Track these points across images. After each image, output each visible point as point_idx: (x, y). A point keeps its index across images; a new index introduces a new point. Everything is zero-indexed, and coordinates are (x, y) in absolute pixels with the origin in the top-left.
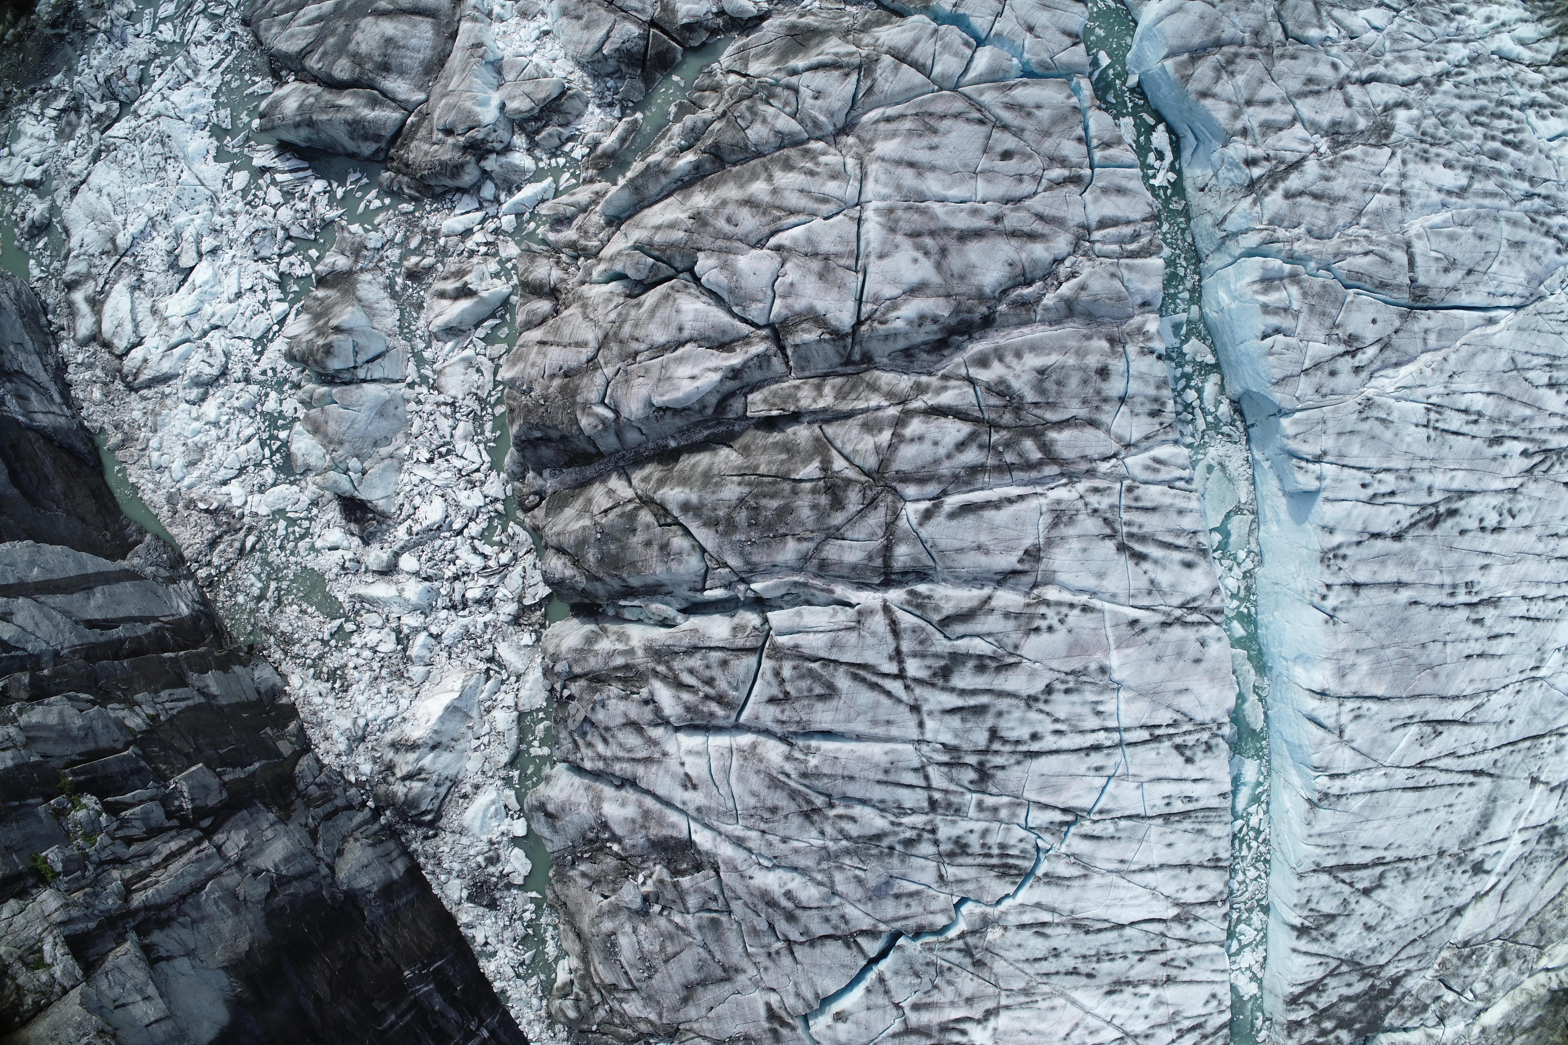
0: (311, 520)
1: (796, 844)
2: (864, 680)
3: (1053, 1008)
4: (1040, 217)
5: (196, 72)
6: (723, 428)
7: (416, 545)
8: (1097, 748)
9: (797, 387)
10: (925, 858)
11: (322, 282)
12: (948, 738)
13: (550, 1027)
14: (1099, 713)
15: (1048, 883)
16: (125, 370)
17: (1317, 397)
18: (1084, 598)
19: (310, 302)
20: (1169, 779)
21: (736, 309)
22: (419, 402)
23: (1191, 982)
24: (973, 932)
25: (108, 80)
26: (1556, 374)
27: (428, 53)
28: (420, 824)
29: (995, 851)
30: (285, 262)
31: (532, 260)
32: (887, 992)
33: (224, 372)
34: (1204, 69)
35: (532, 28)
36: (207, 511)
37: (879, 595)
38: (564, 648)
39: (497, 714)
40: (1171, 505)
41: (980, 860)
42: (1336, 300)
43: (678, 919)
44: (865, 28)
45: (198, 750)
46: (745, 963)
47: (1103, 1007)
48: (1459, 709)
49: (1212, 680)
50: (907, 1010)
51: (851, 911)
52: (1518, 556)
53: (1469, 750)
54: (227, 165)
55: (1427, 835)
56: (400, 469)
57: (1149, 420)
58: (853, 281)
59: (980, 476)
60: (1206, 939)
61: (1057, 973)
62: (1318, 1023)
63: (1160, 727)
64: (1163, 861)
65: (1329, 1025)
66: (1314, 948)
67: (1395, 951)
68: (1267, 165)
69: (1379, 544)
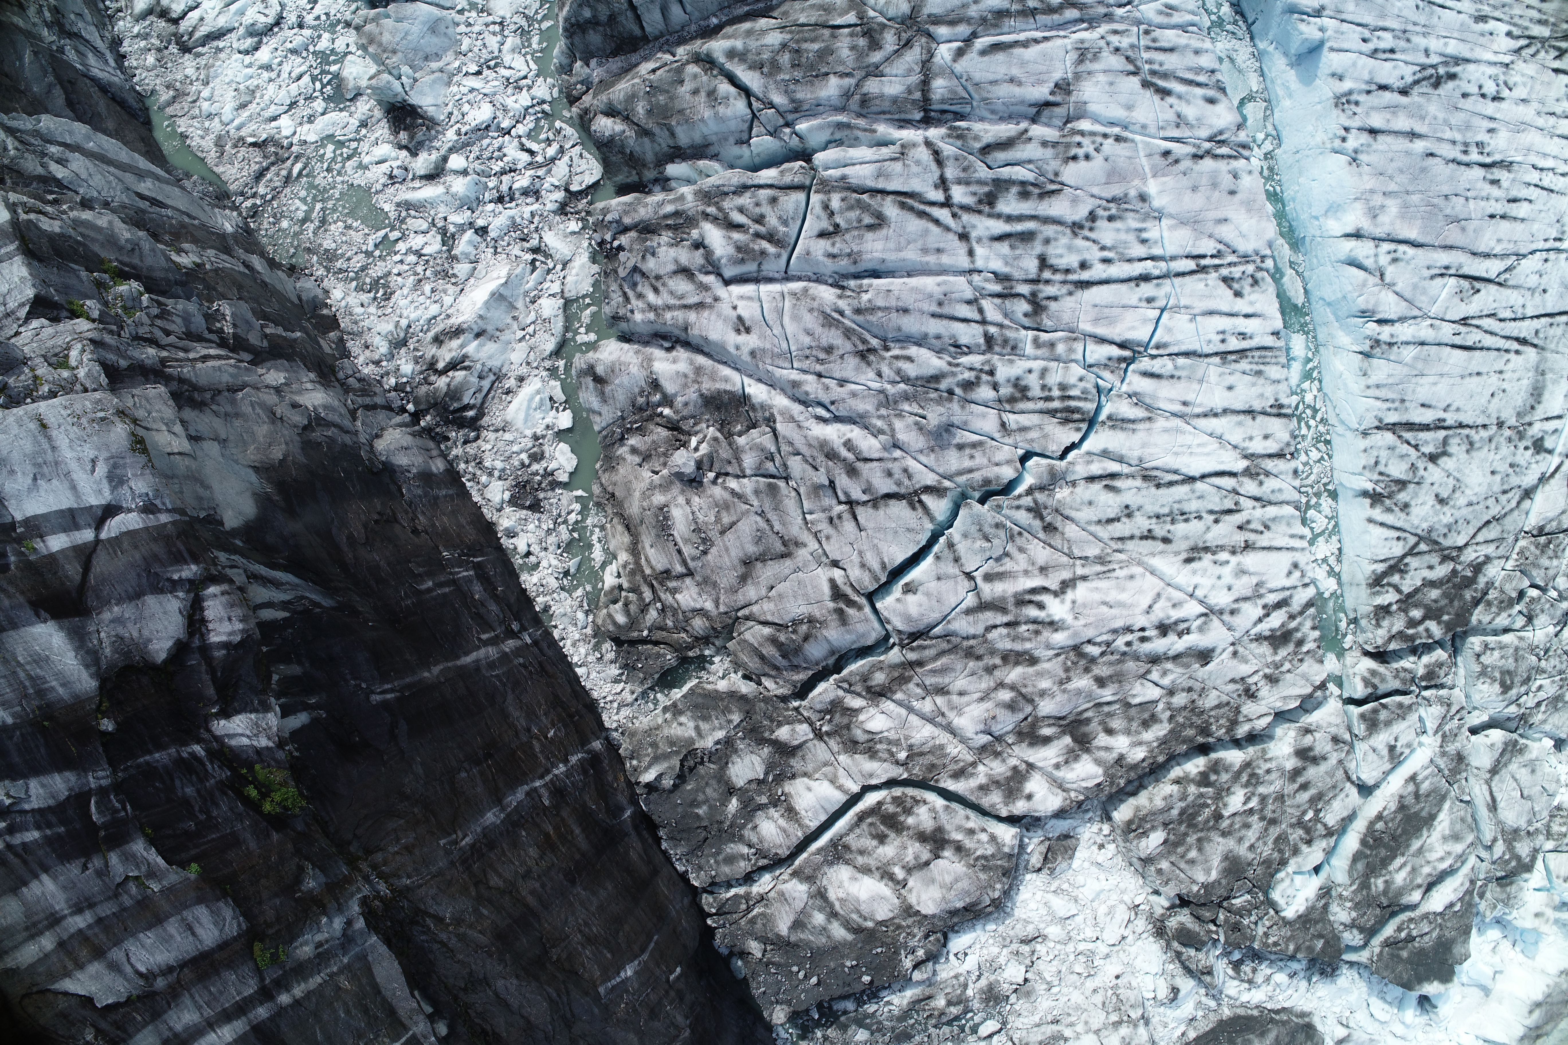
0: (359, 140)
1: (853, 386)
2: (911, 209)
3: (1132, 577)
7: (464, 145)
8: (1145, 278)
10: (985, 404)
12: (997, 265)
13: (597, 647)
14: (1144, 241)
15: (1113, 427)
16: (182, 31)
18: (1116, 130)
20: (1221, 313)
22: (468, 25)
23: (1269, 548)
24: (1042, 488)
28: (461, 423)
29: (1056, 393)
32: (957, 560)
33: (279, 21)
36: (254, 145)
37: (920, 132)
39: (542, 302)
40: (1187, 46)
41: (1041, 405)
43: (733, 484)
46: (806, 537)
47: (1184, 576)
48: (1491, 268)
49: (1249, 211)
50: (979, 580)
51: (913, 464)
52: (1522, 126)
53: (1508, 314)
55: (1483, 401)
56: (449, 84)
59: (1006, 20)
60: (1281, 498)
61: (1132, 537)
62: (1405, 611)
63: (1204, 257)
64: (1226, 405)
65: (1416, 614)
66: (1389, 519)
67: (1472, 532)
69: (1388, 96)
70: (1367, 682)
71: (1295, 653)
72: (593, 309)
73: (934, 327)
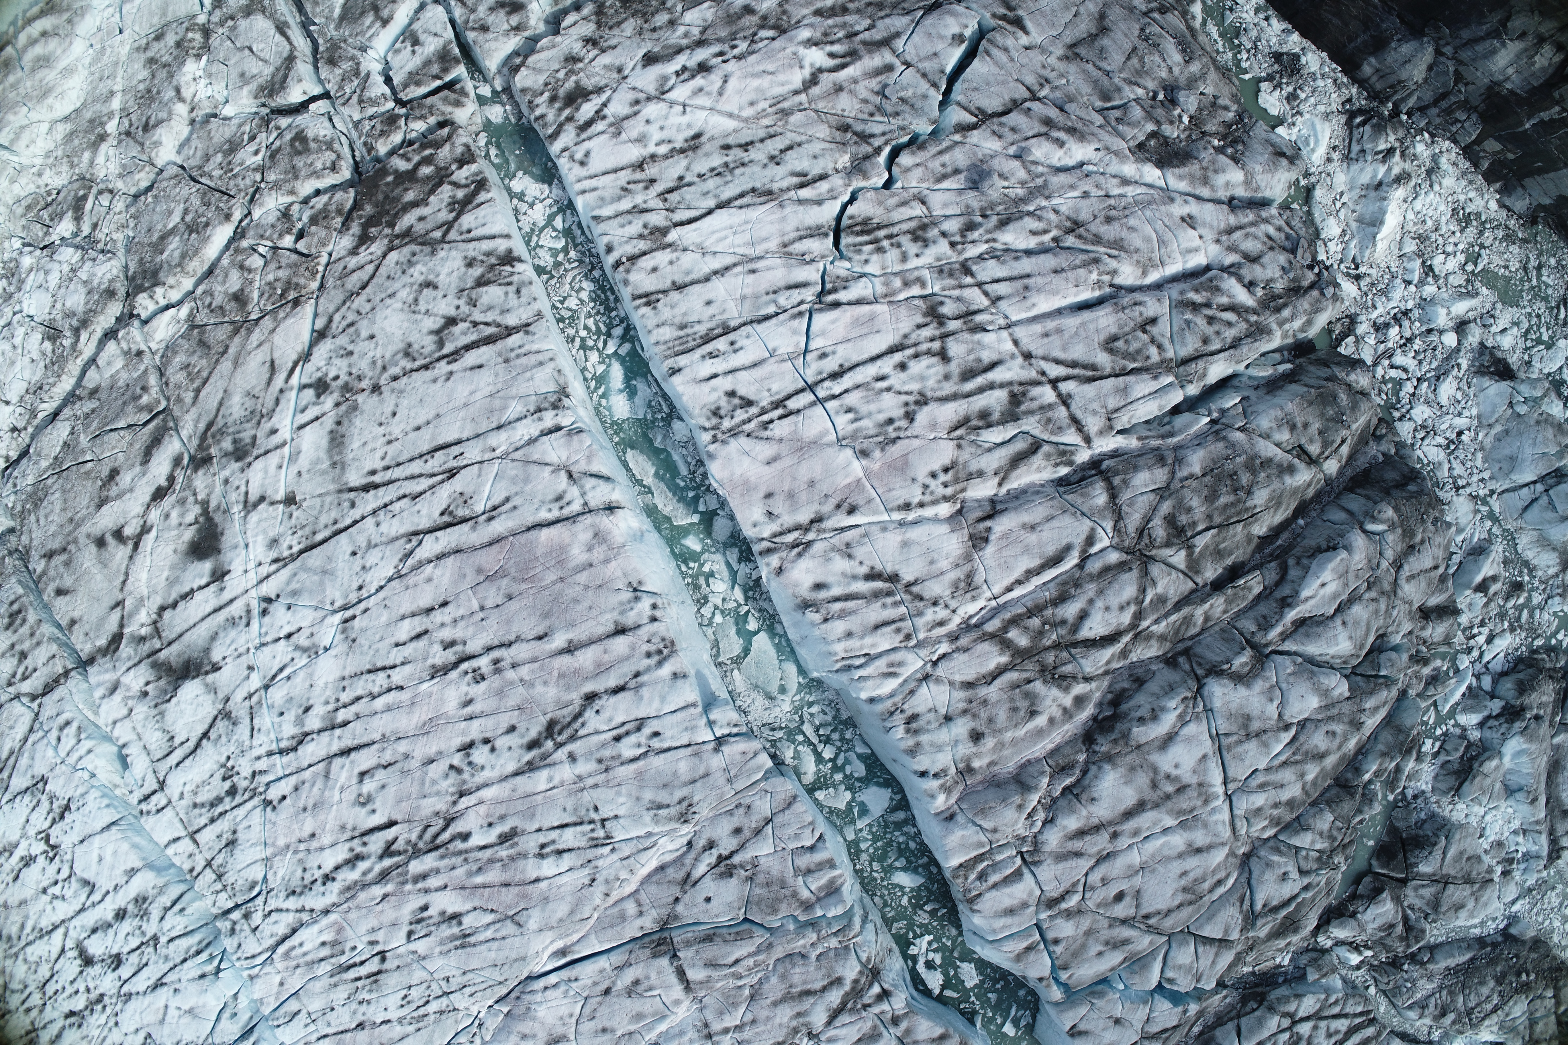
1: (1076, 194)
2: (1085, 367)
3: (752, 104)
4: (1078, 854)
6: (1271, 551)
7: (1448, 358)
8: (835, 376)
9: (1225, 612)
10: (947, 217)
12: (985, 339)
14: (849, 410)
15: (819, 227)
17: (747, 801)
18: (911, 516)
20: (745, 368)
21: (1300, 661)
22: (1482, 481)
23: (616, 171)
24: (867, 157)
26: (455, 931)
28: (1361, 112)
29: (885, 243)
32: (924, 75)
35: (1492, 835)
37: (1097, 451)
39: (1337, 232)
40: (862, 637)
41: (896, 230)
42: (757, 904)
43: (1140, 92)
46: (1062, 67)
47: (698, 119)
48: (430, 546)
49: (746, 482)
50: (897, 62)
51: (995, 145)
52: (428, 728)
53: (397, 506)
55: (404, 402)
56: (1479, 417)
57: (916, 711)
59: (1055, 594)
60: (620, 220)
61: (762, 140)
62: (439, 169)
63: (780, 418)
64: (709, 285)
65: (426, 170)
66: (486, 245)
67: (383, 270)
68: (867, 1000)
69: (612, 682)
70: (463, 93)
71: (555, 89)
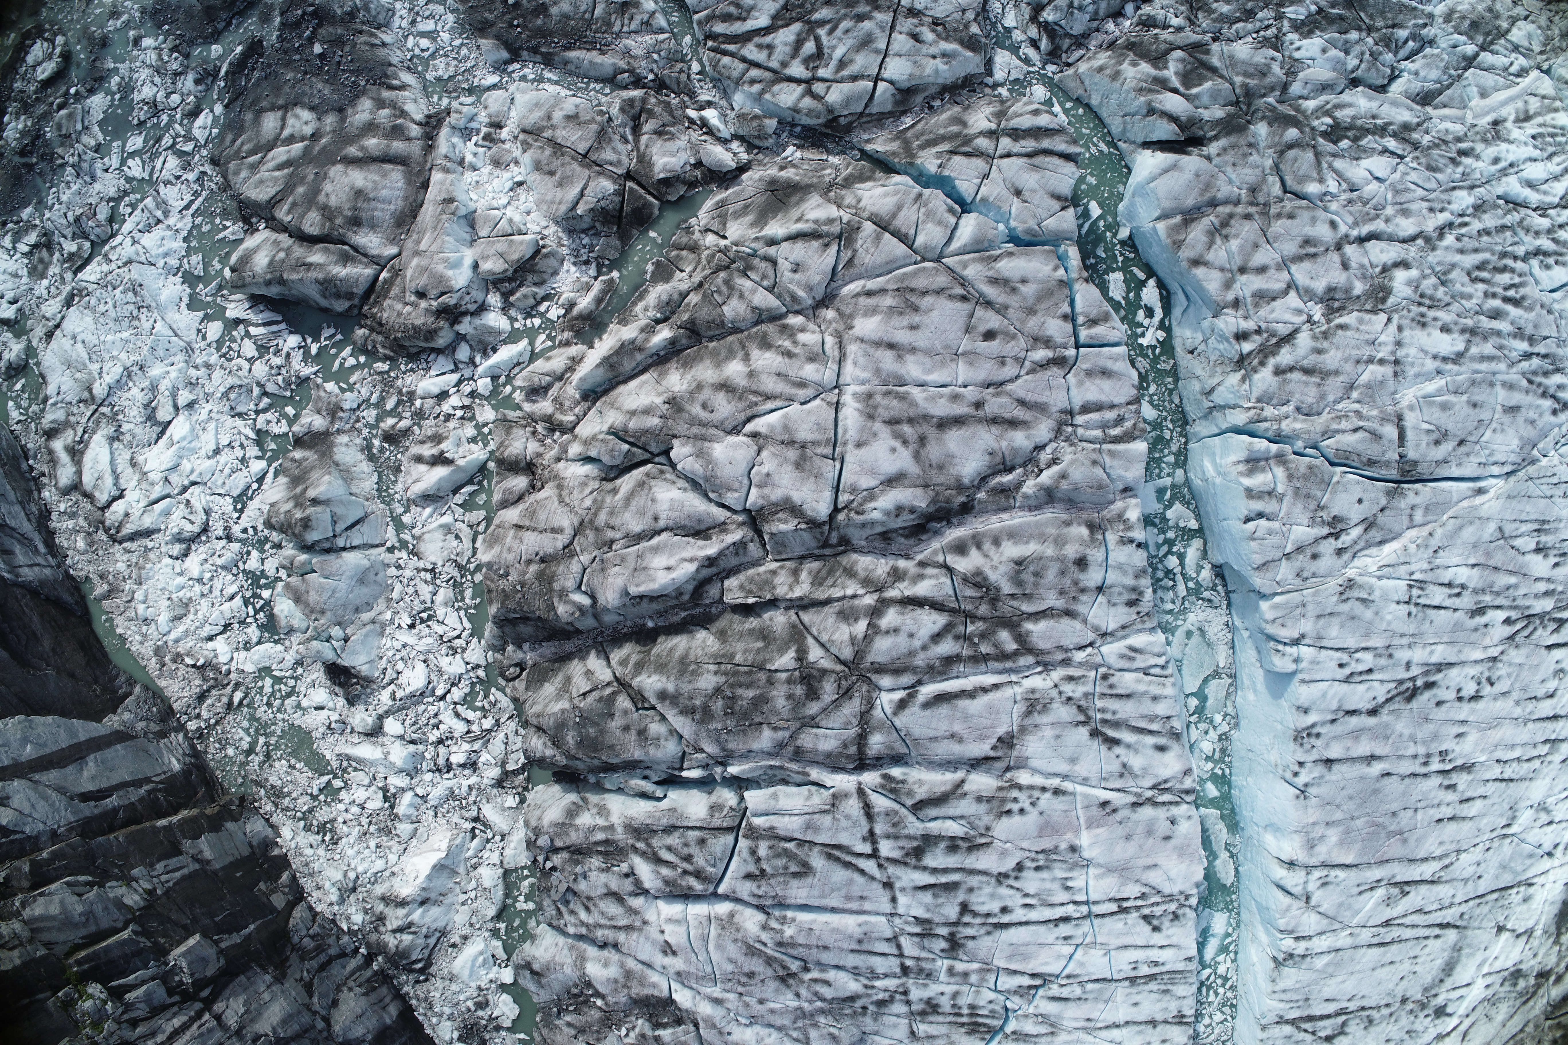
0: (296, 678)
1: (772, 1005)
2: (838, 859)
4: (1022, 402)
5: (166, 214)
6: (700, 610)
7: (400, 709)
8: (1066, 919)
9: (774, 573)
10: (898, 1016)
11: (299, 442)
12: (920, 913)
14: (1068, 888)
15: (1016, 1040)
16: (108, 523)
17: (1298, 581)
18: (1055, 782)
19: (287, 464)
20: (1136, 947)
21: (712, 495)
22: (399, 567)
25: (77, 219)
26: (1544, 538)
27: (400, 204)
28: (411, 971)
29: (965, 1011)
30: (261, 418)
31: (508, 432)
33: (205, 529)
34: (1197, 233)
35: (505, 178)
36: (194, 666)
37: (854, 779)
38: (546, 822)
39: (482, 870)
40: (1146, 692)
41: (950, 1019)
42: (1322, 481)
44: (848, 183)
45: (195, 920)
48: (1427, 870)
49: (1181, 855)
52: (1495, 722)
53: (1436, 906)
54: (201, 314)
55: (1391, 986)
56: (382, 634)
57: (1126, 609)
58: (830, 469)
59: (955, 666)
63: (1128, 900)
64: (1129, 1019)
68: (1258, 339)
69: (1354, 721)
72: (531, 880)
73: (852, 960)
